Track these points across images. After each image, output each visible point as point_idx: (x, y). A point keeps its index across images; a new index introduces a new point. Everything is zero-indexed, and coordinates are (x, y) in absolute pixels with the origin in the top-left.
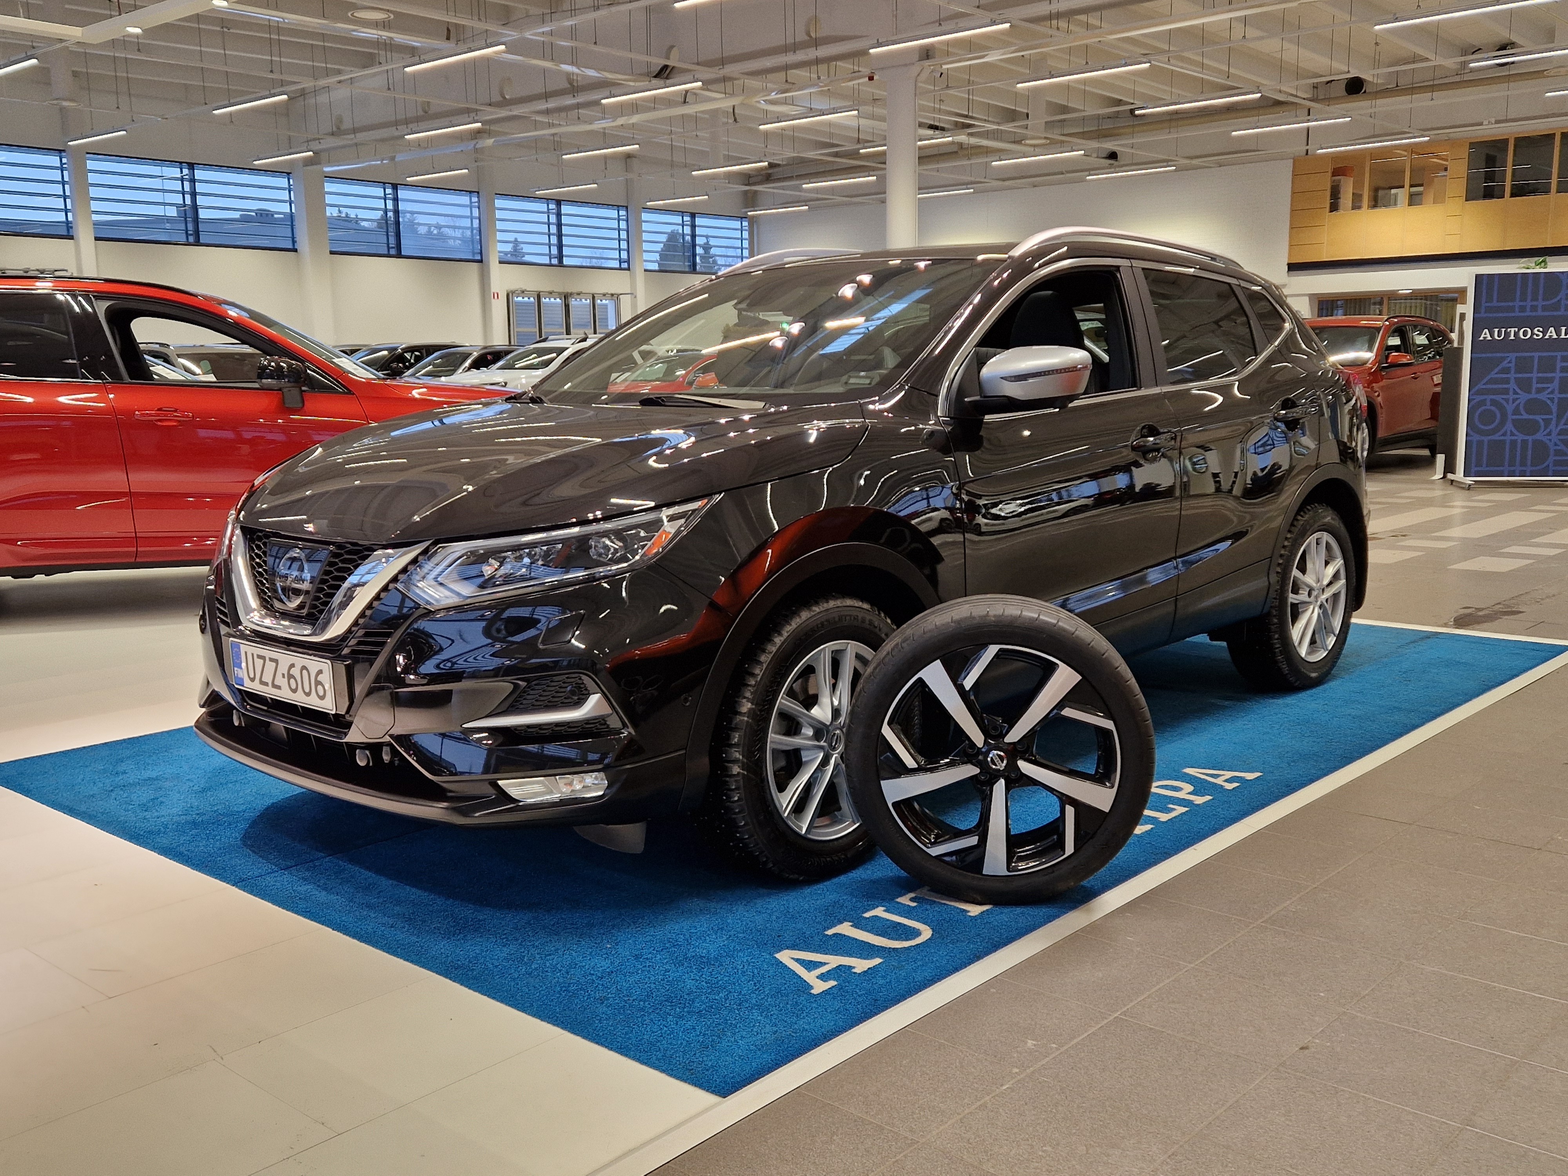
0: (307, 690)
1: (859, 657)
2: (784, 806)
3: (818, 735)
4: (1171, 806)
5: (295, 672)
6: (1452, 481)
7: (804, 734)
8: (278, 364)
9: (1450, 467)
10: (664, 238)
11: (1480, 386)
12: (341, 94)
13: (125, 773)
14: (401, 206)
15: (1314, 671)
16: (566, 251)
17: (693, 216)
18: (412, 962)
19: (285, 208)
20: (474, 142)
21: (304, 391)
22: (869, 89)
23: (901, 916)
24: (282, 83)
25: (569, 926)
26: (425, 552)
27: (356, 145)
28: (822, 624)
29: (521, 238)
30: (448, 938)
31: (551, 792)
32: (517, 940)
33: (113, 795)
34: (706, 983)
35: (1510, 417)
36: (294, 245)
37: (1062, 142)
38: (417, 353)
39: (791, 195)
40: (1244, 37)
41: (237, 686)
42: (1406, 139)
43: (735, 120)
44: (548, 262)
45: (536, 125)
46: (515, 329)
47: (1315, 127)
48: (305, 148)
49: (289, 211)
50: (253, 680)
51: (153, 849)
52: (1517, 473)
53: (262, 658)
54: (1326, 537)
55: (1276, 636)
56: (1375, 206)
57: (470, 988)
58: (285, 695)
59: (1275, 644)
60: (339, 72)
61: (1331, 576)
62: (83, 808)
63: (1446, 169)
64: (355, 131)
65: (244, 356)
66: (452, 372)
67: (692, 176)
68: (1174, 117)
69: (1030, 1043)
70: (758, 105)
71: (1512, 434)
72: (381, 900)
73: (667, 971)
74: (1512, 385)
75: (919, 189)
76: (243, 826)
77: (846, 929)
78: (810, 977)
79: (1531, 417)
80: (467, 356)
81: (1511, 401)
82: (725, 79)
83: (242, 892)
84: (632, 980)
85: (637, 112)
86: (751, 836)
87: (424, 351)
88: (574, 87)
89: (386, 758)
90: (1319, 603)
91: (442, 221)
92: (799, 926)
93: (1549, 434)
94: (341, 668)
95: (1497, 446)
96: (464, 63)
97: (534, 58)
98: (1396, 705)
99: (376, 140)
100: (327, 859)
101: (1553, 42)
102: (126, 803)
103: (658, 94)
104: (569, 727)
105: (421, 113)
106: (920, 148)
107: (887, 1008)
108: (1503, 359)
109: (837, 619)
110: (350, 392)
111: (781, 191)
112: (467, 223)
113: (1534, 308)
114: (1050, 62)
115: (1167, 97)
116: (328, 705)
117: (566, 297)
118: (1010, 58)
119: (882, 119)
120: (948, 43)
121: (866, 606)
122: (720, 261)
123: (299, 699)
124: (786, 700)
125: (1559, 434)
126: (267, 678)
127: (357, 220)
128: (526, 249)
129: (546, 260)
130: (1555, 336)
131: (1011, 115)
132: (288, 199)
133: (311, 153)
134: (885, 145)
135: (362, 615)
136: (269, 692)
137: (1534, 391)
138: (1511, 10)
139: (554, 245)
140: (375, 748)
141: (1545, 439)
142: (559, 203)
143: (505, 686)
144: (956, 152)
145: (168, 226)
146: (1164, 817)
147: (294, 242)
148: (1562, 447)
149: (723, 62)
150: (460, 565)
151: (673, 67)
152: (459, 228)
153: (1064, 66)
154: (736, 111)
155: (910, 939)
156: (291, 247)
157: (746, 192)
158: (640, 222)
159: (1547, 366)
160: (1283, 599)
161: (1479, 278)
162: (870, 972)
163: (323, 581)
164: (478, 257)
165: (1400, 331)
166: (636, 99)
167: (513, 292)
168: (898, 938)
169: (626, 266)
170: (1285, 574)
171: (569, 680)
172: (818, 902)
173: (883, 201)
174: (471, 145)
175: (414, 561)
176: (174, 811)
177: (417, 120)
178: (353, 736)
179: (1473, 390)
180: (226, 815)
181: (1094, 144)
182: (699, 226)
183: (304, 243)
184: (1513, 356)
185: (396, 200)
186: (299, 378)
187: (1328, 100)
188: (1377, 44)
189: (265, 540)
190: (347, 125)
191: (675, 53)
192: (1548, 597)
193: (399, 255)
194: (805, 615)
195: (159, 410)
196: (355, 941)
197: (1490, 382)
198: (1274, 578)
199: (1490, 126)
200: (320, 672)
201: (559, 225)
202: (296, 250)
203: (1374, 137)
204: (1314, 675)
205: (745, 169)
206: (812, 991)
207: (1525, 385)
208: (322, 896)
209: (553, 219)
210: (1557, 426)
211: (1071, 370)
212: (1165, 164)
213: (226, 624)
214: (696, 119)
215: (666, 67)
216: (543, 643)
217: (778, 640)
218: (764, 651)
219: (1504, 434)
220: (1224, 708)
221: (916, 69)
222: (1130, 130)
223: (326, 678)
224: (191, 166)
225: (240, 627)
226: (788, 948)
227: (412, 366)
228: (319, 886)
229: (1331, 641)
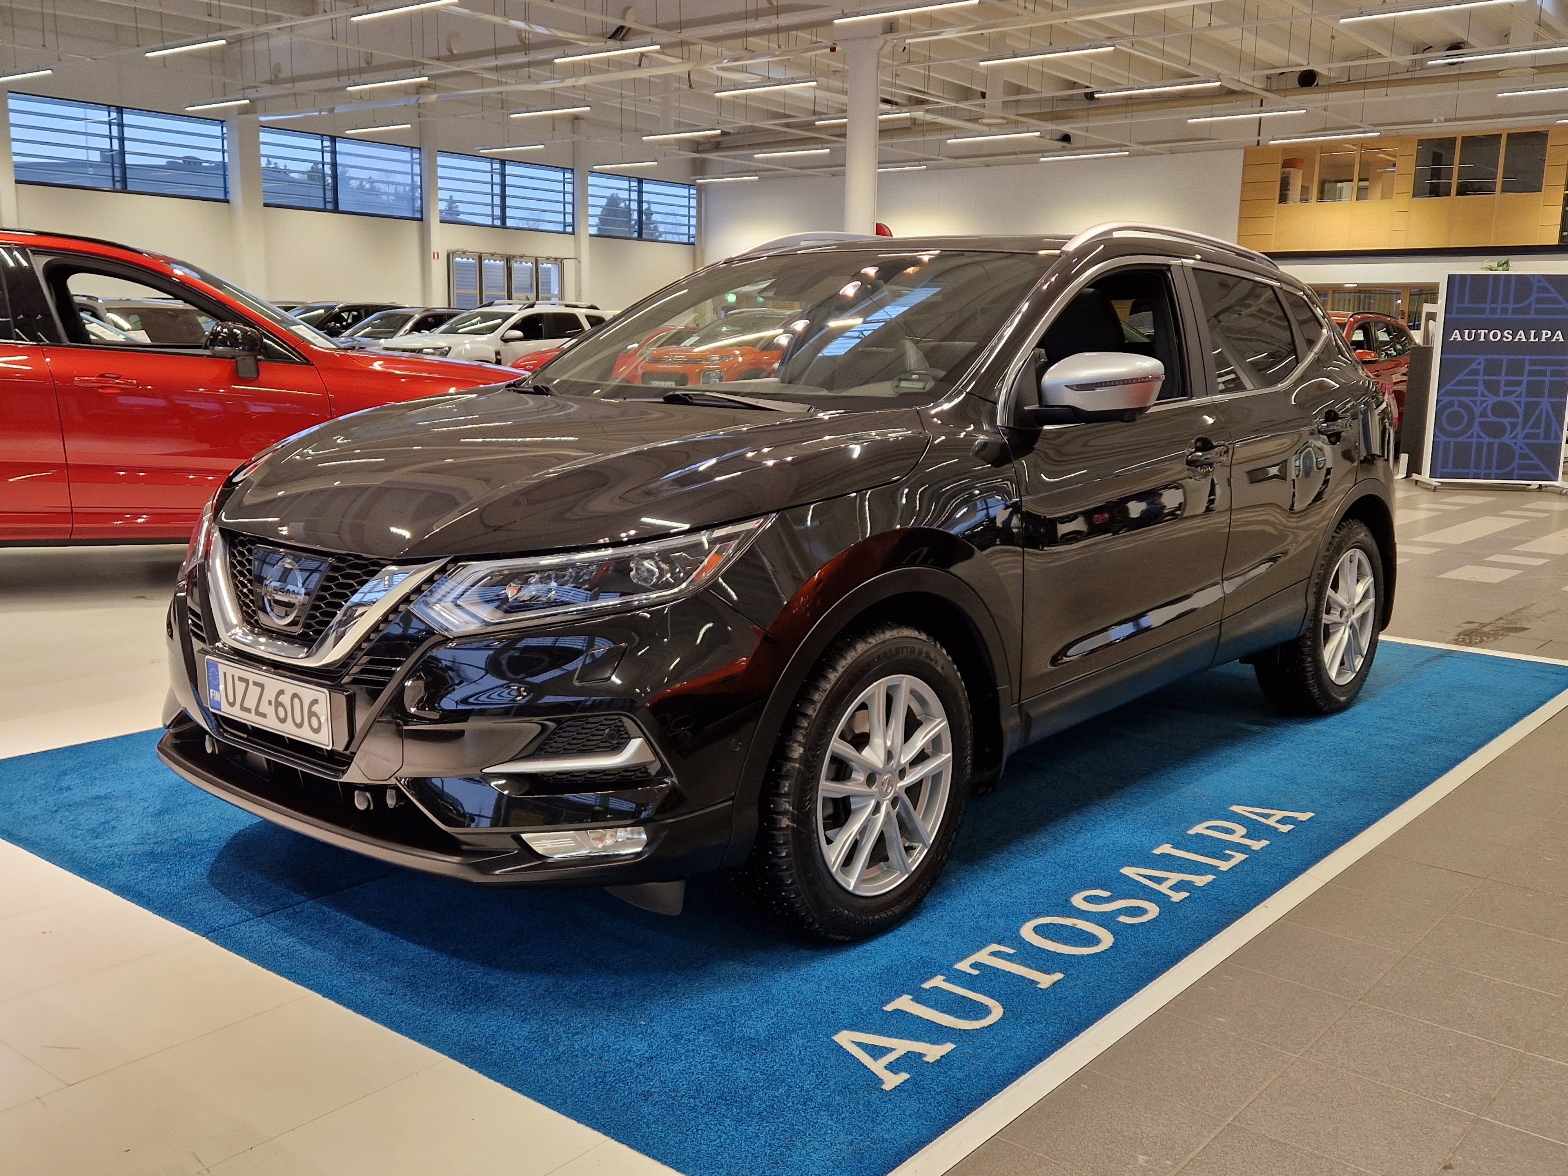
0: (298, 721)
1: (913, 692)
2: (833, 859)
3: (871, 779)
4: (1227, 852)
5: (285, 699)
6: (1417, 482)
7: (855, 780)
8: (230, 330)
9: (1414, 467)
10: (604, 202)
11: (1449, 387)
12: (281, 41)
13: (69, 788)
14: (340, 159)
15: (1342, 695)
16: (509, 213)
17: (640, 181)
18: (419, 1041)
19: (217, 157)
20: (417, 97)
21: (260, 360)
22: (826, 61)
23: (965, 988)
24: (221, 28)
25: (594, 996)
26: (442, 570)
27: (295, 94)
28: (879, 657)
29: (457, 196)
30: (459, 1010)
31: (582, 847)
32: (537, 1013)
33: (58, 817)
34: (762, 1074)
35: (1478, 420)
36: (226, 196)
37: (1017, 122)
38: (355, 313)
39: (741, 165)
40: (1210, 24)
41: (212, 710)
42: (1355, 133)
43: (690, 86)
44: (490, 223)
45: (483, 82)
46: (455, 291)
47: (1265, 118)
48: (240, 96)
49: (221, 159)
50: (232, 705)
51: (108, 887)
52: (1482, 476)
53: (246, 681)
54: (1359, 554)
55: (1309, 659)
56: (1321, 199)
57: (490, 1077)
58: (271, 724)
59: (1308, 667)
60: (279, 19)
61: (1361, 596)
62: (24, 833)
63: (1394, 165)
64: (293, 80)
65: (176, 312)
66: (391, 334)
67: (642, 142)
68: (1130, 101)
69: (1141, 1158)
70: (711, 71)
71: (1479, 437)
72: (376, 958)
73: (714, 1057)
74: (1481, 388)
75: (879, 163)
76: (209, 859)
77: (905, 1003)
78: (878, 1067)
79: (1498, 420)
80: (410, 317)
81: (1478, 403)
82: (682, 44)
83: (214, 944)
84: (675, 1068)
85: (591, 73)
86: (798, 895)
87: (362, 311)
88: (525, 45)
89: (391, 802)
90: (1349, 623)
91: (375, 175)
92: (854, 999)
93: (1515, 437)
94: (341, 699)
95: (1463, 450)
96: (411, 14)
97: (487, 13)
98: (1432, 734)
99: (316, 91)
100: (307, 905)
101: (1508, 43)
102: (73, 827)
103: (612, 56)
104: (605, 775)
105: (363, 64)
106: (881, 121)
107: (971, 1110)
108: (1472, 361)
109: (893, 652)
110: (308, 362)
111: (733, 160)
112: (408, 179)
113: (1505, 311)
114: (1009, 41)
115: (1124, 82)
116: (323, 740)
117: (508, 259)
118: (967, 36)
119: (844, 92)
120: (910, 17)
121: (924, 637)
122: (661, 228)
123: (288, 730)
124: (840, 743)
125: (1523, 438)
126: (251, 703)
127: (286, 172)
128: (461, 208)
129: (488, 221)
130: (1524, 340)
131: (966, 93)
132: (221, 147)
133: (247, 101)
134: (846, 118)
135: (366, 638)
136: (251, 719)
137: (1501, 393)
138: (1470, 10)
139: (497, 206)
140: (377, 791)
141: (1511, 442)
142: (503, 163)
143: (531, 727)
144: (909, 128)
145: (91, 170)
146: (1224, 866)
147: (226, 193)
148: (1527, 451)
149: (681, 25)
150: (484, 586)
151: (630, 28)
152: (393, 183)
153: (1025, 47)
154: (691, 78)
155: (981, 1018)
156: (222, 197)
157: (695, 159)
158: (586, 185)
159: (1516, 368)
160: (1317, 618)
161: (1451, 278)
162: (943, 1060)
163: (320, 598)
164: (418, 216)
165: (1365, 328)
166: (589, 60)
167: (454, 253)
168: (967, 1016)
169: (570, 230)
170: (1320, 594)
171: (607, 722)
172: (869, 968)
173: (843, 174)
174: (412, 100)
175: (430, 580)
176: (129, 838)
177: (360, 71)
178: (353, 775)
179: (1442, 391)
180: (190, 845)
181: (1050, 126)
182: (646, 192)
183: (236, 194)
184: (1482, 358)
185: (334, 153)
186: (254, 345)
187: (1284, 92)
188: (1333, 37)
189: (249, 546)
190: (285, 74)
191: (631, 14)
192: (1549, 613)
193: (336, 210)
194: (861, 647)
195: (101, 376)
196: (350, 1012)
197: (1460, 383)
198: (1311, 600)
199: (1440, 124)
200: (315, 702)
201: (503, 186)
202: (227, 201)
203: (1325, 130)
204: (1343, 699)
205: (697, 137)
206: (884, 1087)
207: (1493, 388)
208: (307, 952)
209: (497, 179)
210: (1523, 428)
211: (1142, 380)
212: (1118, 149)
213: (202, 639)
214: (649, 82)
215: (621, 28)
216: (580, 679)
217: (833, 677)
218: (817, 688)
219: (1471, 436)
220: (1255, 734)
221: (878, 42)
222: (1085, 113)
223: (323, 709)
224: (120, 110)
225: (217, 644)
226: (846, 1028)
227: (349, 326)
228: (302, 939)
229: (1359, 662)
